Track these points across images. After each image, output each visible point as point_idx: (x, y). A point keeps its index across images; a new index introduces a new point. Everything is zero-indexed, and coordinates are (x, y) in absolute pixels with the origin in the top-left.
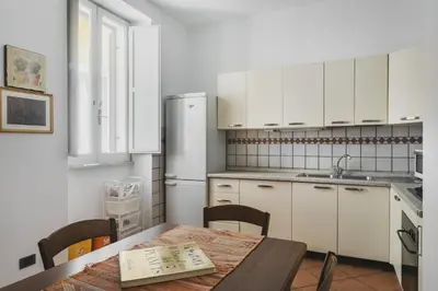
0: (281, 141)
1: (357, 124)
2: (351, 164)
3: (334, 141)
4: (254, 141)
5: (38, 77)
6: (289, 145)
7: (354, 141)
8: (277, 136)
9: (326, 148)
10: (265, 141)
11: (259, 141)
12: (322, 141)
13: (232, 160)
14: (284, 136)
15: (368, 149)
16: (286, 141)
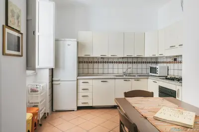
0: (103, 62)
1: (135, 56)
2: (129, 71)
3: (124, 63)
4: (92, 62)
5: (19, 22)
6: (107, 64)
7: (130, 63)
8: (102, 60)
9: (120, 65)
10: (96, 62)
11: (94, 62)
12: (119, 62)
13: (81, 71)
14: (104, 60)
15: (135, 65)
16: (105, 62)
